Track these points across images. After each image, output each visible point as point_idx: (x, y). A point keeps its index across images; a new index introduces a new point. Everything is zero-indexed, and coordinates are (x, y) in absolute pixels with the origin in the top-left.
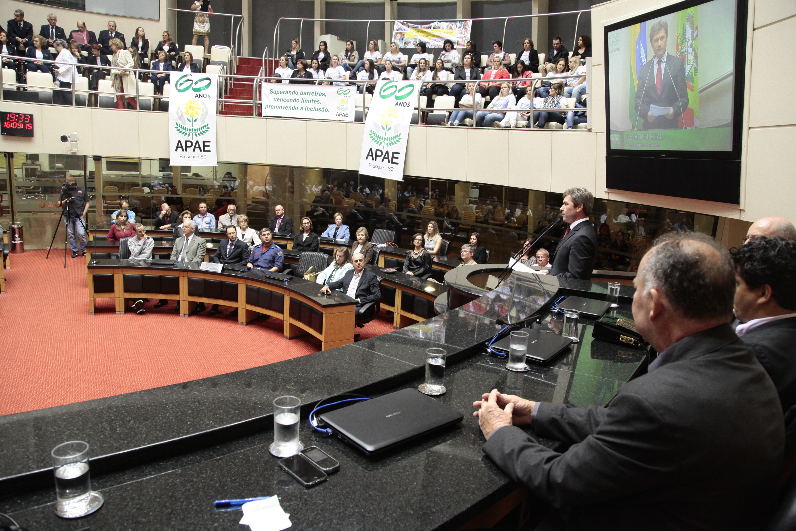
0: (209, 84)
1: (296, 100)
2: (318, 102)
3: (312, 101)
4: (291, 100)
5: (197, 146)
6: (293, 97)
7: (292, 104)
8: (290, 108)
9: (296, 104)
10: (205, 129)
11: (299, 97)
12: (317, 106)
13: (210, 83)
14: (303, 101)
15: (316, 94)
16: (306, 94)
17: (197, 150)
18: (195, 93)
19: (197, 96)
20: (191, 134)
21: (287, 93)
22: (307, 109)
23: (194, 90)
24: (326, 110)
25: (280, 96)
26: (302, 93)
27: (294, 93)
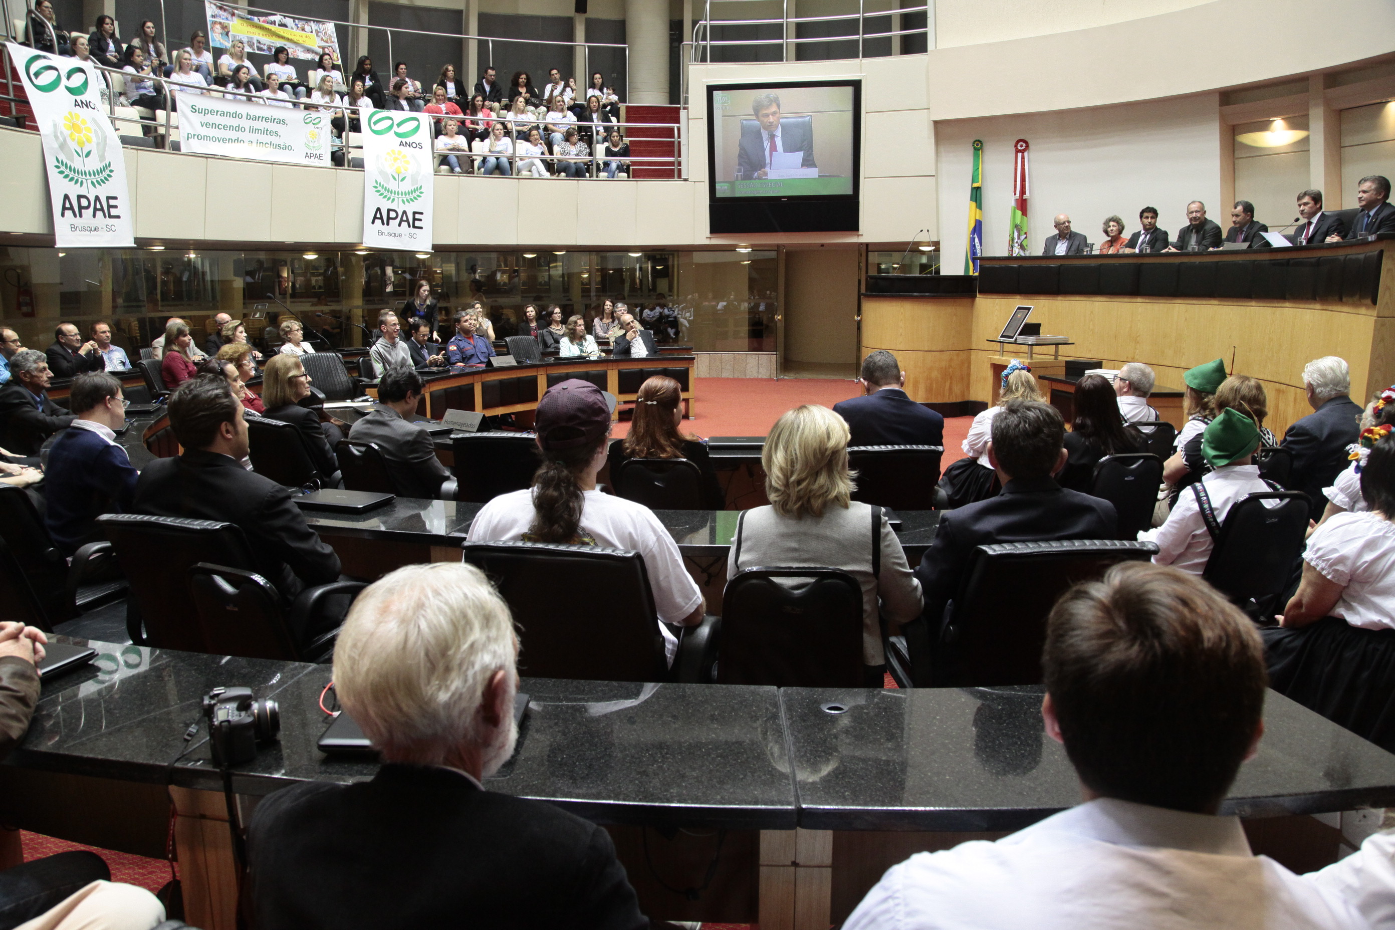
1: (238, 129)
2: (276, 133)
3: (266, 132)
4: (231, 128)
6: (235, 122)
7: (232, 135)
8: (231, 141)
9: (240, 135)
11: (246, 124)
12: (275, 140)
14: (252, 130)
15: (273, 120)
16: (255, 118)
21: (223, 114)
22: (259, 144)
24: (289, 148)
25: (210, 118)
26: (249, 117)
27: (235, 115)
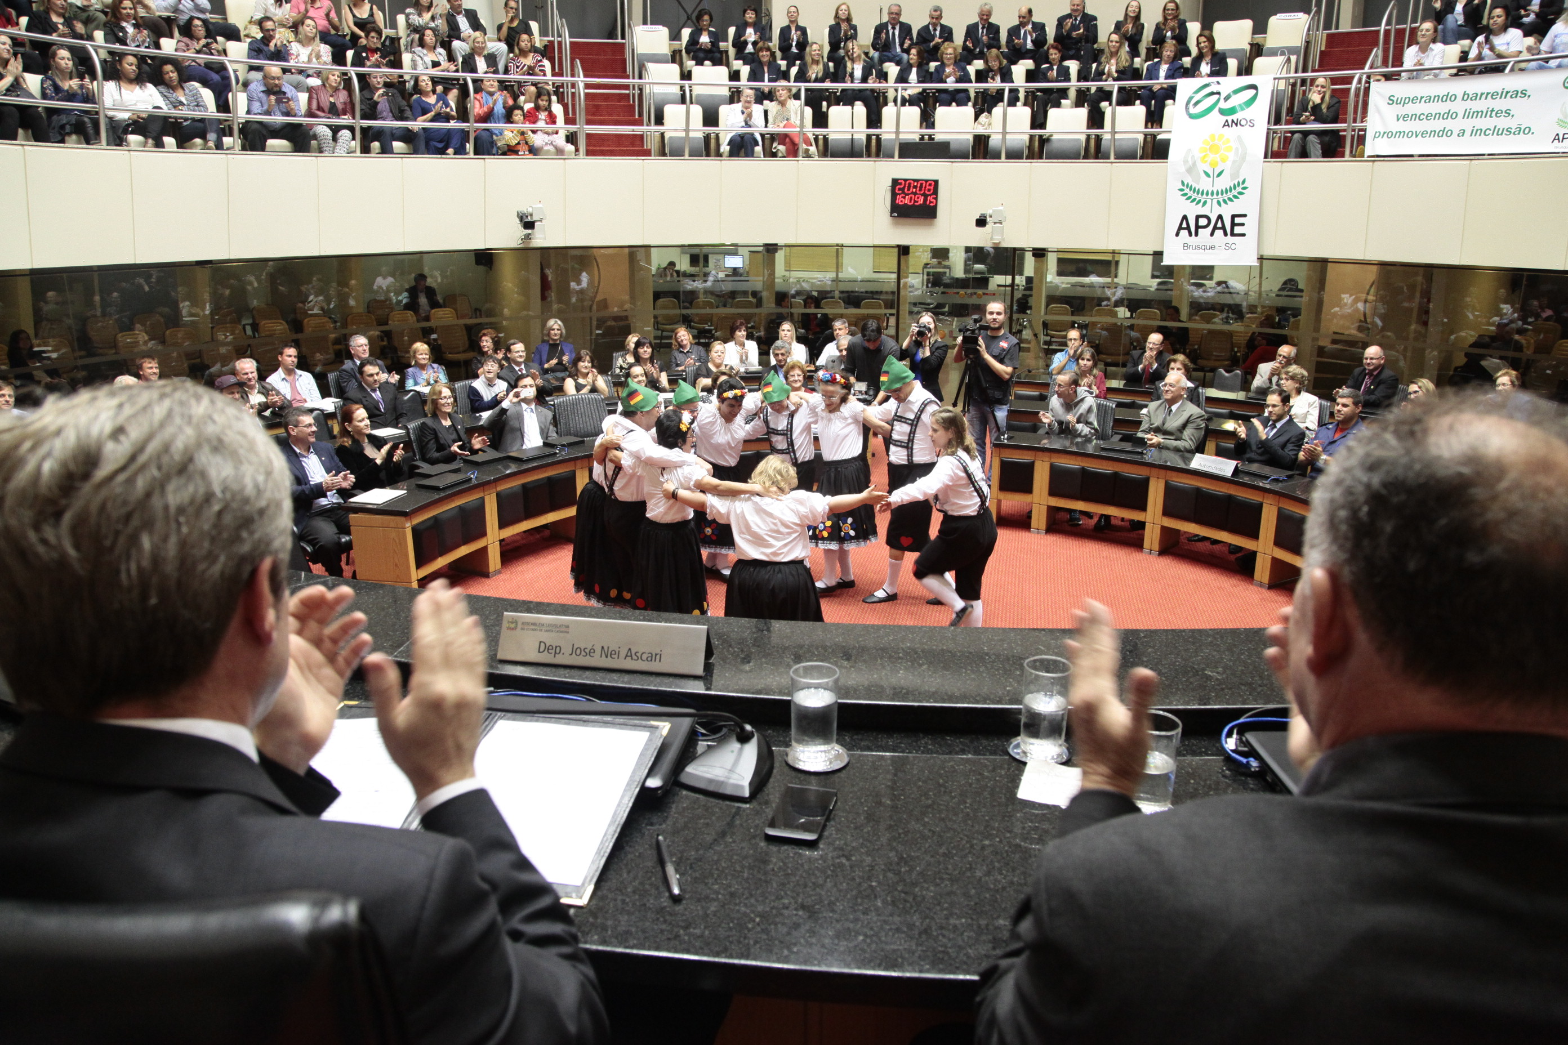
0: (1254, 98)
1: (1448, 115)
2: (1508, 113)
3: (1491, 113)
4: (1438, 116)
5: (1219, 225)
6: (1442, 108)
7: (1438, 125)
8: (1434, 133)
9: (1448, 124)
10: (1238, 189)
11: (1459, 106)
12: (1503, 122)
13: (1256, 95)
14: (1468, 114)
15: (1505, 94)
16: (1476, 97)
17: (1219, 233)
18: (1224, 118)
19: (1226, 124)
20: (1209, 202)
21: (1429, 99)
22: (1476, 132)
23: (1222, 112)
24: (1528, 131)
25: (1410, 109)
26: (1466, 97)
27: (1449, 98)
